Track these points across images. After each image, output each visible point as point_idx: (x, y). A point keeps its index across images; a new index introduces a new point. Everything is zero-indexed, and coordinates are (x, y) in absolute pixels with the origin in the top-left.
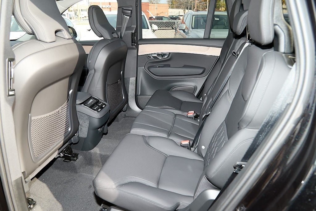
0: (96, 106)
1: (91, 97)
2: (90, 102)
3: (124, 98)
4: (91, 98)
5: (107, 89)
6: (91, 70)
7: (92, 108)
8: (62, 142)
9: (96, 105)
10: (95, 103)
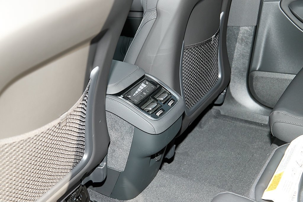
0: (153, 102)
1: (144, 76)
2: (139, 90)
3: (220, 76)
4: (142, 79)
5: (183, 57)
6: (150, 11)
7: (143, 107)
8: (66, 186)
9: (152, 100)
10: (150, 95)
